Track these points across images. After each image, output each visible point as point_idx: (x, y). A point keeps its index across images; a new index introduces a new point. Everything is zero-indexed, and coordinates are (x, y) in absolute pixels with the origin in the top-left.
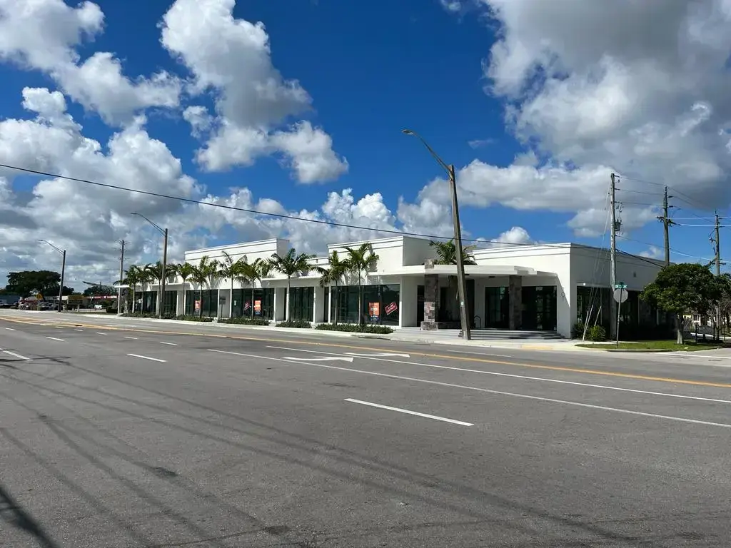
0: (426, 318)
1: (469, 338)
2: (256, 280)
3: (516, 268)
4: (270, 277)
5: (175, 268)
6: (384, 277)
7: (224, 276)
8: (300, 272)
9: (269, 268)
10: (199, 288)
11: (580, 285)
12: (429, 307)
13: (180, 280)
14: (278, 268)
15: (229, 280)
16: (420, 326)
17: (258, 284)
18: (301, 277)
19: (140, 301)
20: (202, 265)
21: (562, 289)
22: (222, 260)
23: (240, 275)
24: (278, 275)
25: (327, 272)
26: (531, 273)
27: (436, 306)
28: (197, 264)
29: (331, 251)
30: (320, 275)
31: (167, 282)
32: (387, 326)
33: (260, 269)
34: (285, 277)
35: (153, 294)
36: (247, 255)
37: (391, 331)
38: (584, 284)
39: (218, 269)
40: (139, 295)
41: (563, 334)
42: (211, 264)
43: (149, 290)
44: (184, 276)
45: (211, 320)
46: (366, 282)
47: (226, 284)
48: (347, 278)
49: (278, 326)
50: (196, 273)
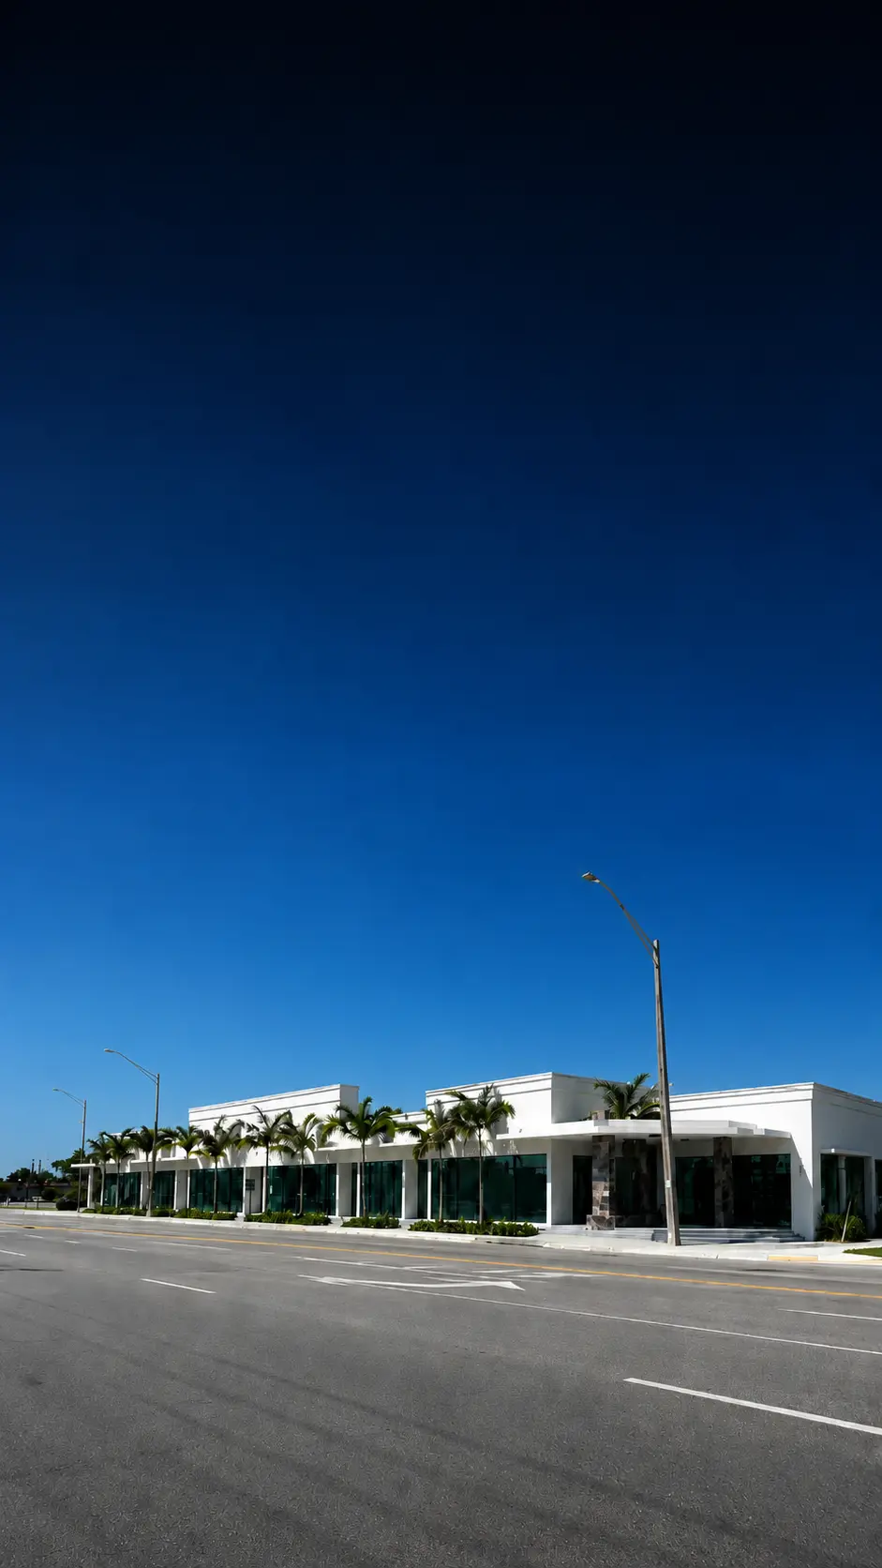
0: (596, 1209)
1: (678, 1243)
2: (308, 1150)
3: (731, 1124)
4: (331, 1144)
5: (173, 1135)
6: (519, 1142)
7: (256, 1145)
8: (381, 1136)
9: (330, 1130)
10: (213, 1166)
11: (826, 1151)
12: (601, 1191)
13: (180, 1153)
14: (345, 1131)
15: (262, 1150)
16: (585, 1223)
17: (310, 1157)
18: (382, 1145)
19: (115, 1189)
20: (217, 1128)
21: (799, 1159)
22: (253, 1120)
23: (282, 1143)
24: (342, 1142)
25: (425, 1136)
26: (756, 1133)
27: (611, 1189)
28: (208, 1127)
29: (430, 1100)
30: (415, 1141)
31: (159, 1156)
32: (529, 1224)
33: (314, 1131)
34: (357, 1144)
35: (136, 1177)
36: (292, 1111)
37: (534, 1232)
38: (833, 1151)
39: (244, 1133)
40: (112, 1178)
41: (802, 1234)
42: (233, 1126)
43: (128, 1170)
44: (188, 1148)
45: (233, 1218)
46: (490, 1150)
47: (256, 1158)
48: (456, 1144)
49: (345, 1225)
50: (208, 1140)
